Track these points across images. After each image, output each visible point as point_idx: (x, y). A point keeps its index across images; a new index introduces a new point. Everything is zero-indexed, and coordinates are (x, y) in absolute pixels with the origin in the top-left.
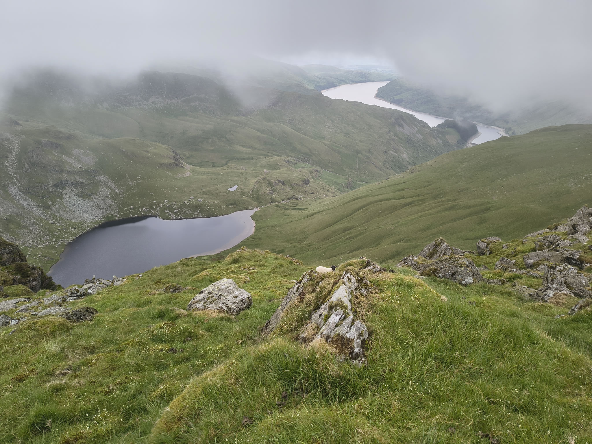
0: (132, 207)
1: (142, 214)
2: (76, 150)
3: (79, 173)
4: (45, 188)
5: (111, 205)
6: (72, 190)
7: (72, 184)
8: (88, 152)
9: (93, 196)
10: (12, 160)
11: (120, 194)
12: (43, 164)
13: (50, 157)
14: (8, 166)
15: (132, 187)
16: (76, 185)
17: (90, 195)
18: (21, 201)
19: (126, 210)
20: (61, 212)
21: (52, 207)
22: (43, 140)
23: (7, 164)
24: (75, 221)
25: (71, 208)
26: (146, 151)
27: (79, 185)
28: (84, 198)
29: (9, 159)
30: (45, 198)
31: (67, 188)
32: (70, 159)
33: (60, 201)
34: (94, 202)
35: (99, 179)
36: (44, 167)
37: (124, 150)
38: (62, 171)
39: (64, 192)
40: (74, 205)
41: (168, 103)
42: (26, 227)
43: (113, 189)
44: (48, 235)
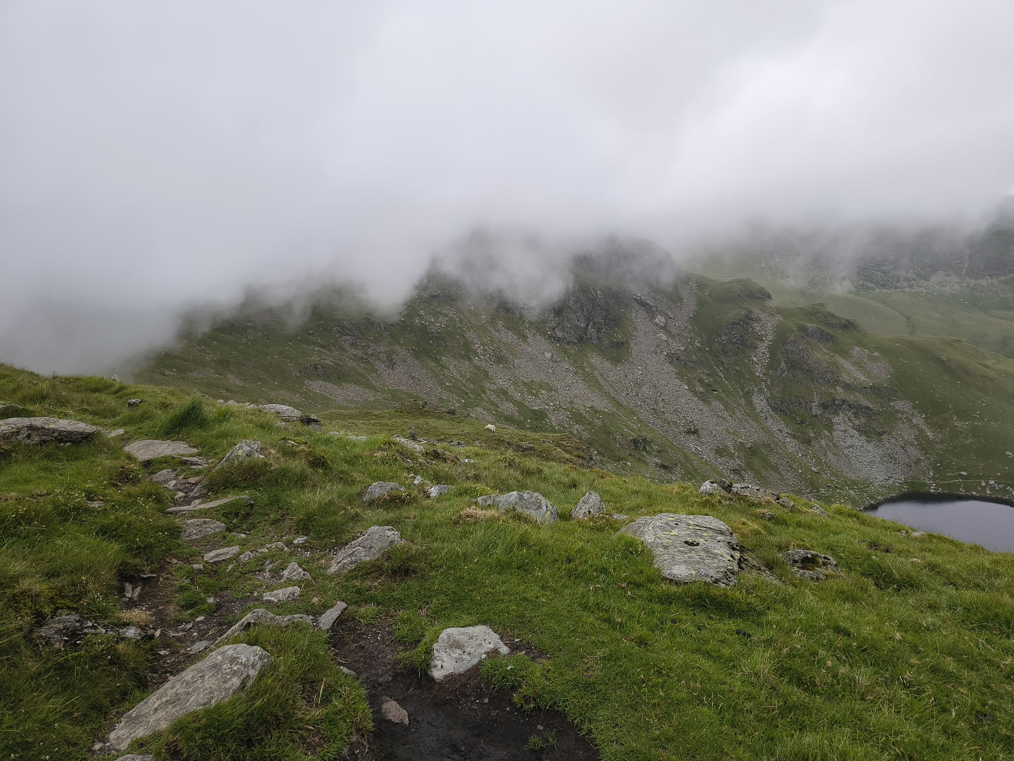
0: (963, 473)
1: (988, 492)
2: (857, 349)
3: (863, 390)
4: (805, 406)
5: (918, 461)
6: (849, 419)
7: (850, 407)
8: (876, 354)
9: (885, 436)
10: (762, 353)
11: (937, 443)
12: (807, 365)
13: (818, 355)
14: (756, 363)
15: (961, 432)
16: (858, 410)
17: (880, 434)
18: (770, 422)
19: (951, 478)
20: (830, 455)
21: (814, 443)
22: (809, 325)
23: (755, 359)
24: (852, 476)
25: (846, 451)
26: (985, 366)
27: (862, 412)
28: (869, 438)
29: (759, 351)
30: (804, 424)
31: (841, 414)
32: (848, 362)
33: (828, 434)
34: (887, 449)
35: (897, 408)
36: (807, 371)
37: (944, 358)
38: (837, 382)
39: (835, 420)
40: (851, 447)
41: (968, 286)
42: (775, 468)
43: (922, 430)
44: (811, 492)
